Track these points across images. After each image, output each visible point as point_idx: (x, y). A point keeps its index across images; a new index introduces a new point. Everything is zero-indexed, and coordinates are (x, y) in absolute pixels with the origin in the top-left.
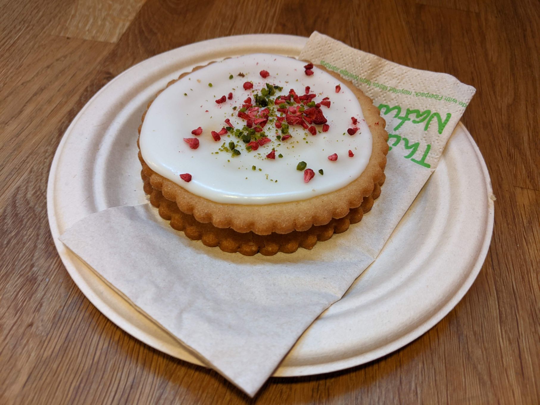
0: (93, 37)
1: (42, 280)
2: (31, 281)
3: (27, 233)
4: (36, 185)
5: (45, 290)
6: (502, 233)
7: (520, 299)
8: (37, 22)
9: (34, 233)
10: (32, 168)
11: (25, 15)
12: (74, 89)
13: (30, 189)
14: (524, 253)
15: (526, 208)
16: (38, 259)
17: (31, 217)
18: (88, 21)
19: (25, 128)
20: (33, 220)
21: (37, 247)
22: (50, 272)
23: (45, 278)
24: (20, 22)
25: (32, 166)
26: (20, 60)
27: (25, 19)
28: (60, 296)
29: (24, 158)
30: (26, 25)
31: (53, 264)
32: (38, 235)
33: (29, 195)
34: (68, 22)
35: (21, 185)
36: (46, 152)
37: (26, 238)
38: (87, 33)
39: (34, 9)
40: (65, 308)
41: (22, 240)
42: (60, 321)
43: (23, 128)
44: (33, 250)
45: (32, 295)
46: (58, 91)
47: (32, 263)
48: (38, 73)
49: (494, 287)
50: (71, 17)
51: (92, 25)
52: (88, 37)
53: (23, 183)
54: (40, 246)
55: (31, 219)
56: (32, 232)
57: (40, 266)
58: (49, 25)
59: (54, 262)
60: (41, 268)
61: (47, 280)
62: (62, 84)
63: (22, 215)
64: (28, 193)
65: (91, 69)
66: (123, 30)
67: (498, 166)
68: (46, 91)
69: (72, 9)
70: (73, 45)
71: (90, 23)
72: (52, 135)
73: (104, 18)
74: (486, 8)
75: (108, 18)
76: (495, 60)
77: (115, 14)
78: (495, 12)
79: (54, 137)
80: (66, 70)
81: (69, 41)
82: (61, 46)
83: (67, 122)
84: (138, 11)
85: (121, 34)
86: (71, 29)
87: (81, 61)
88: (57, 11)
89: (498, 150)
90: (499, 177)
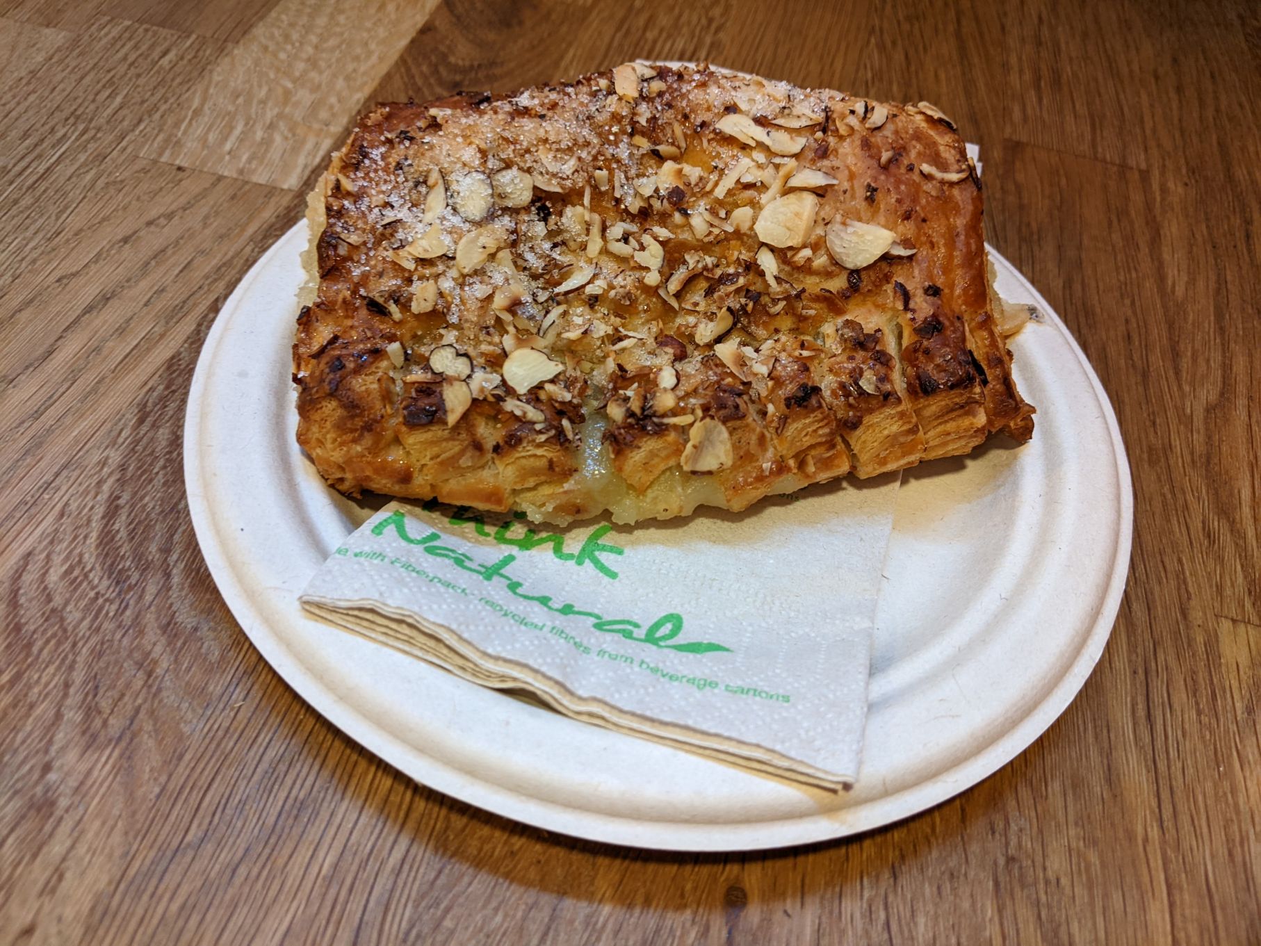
0: (241, 172)
1: (70, 807)
2: (39, 810)
3: (40, 678)
4: (71, 552)
5: (75, 834)
6: (1184, 735)
7: (1223, 909)
8: (108, 122)
9: (56, 679)
10: (67, 504)
11: (79, 101)
12: (184, 302)
13: (57, 559)
14: (1234, 791)
15: (1242, 673)
16: (63, 749)
17: (54, 635)
18: (232, 128)
19: (55, 397)
20: (59, 644)
21: (63, 716)
22: (92, 786)
23: (76, 803)
24: (67, 119)
25: (65, 499)
26: (57, 219)
27: (78, 112)
28: (110, 856)
29: (47, 478)
30: (81, 127)
31: (99, 766)
32: (67, 685)
33: (53, 577)
34: (183, 127)
35: (34, 549)
36: (103, 463)
37: (36, 690)
38: (227, 158)
39: (104, 86)
40: (122, 886)
41: (26, 695)
42: (106, 922)
43: (51, 397)
44: (53, 724)
45: (40, 848)
46: (146, 305)
47: (47, 758)
48: (99, 254)
49: (1162, 877)
50: (190, 113)
51: (241, 140)
52: (228, 171)
53: (40, 542)
54: (71, 714)
55: (53, 642)
56: (54, 675)
57: (66, 769)
58: (137, 132)
59: (103, 759)
60: (68, 774)
61: (81, 809)
62: (156, 288)
63: (32, 628)
64: (52, 570)
65: (231, 254)
66: (314, 156)
67: (1180, 561)
68: (114, 303)
69: (194, 93)
70: (191, 187)
71: (237, 132)
72: (120, 420)
73: (271, 124)
74: (1164, 160)
75: (281, 124)
76: (1180, 291)
77: (298, 115)
78: (1184, 171)
79: (125, 425)
80: (169, 252)
81: (181, 175)
82: (161, 189)
83: (161, 387)
84: (354, 113)
85: (310, 169)
86: (189, 145)
87: (207, 231)
88: (158, 95)
89: (1182, 520)
90: (1183, 591)
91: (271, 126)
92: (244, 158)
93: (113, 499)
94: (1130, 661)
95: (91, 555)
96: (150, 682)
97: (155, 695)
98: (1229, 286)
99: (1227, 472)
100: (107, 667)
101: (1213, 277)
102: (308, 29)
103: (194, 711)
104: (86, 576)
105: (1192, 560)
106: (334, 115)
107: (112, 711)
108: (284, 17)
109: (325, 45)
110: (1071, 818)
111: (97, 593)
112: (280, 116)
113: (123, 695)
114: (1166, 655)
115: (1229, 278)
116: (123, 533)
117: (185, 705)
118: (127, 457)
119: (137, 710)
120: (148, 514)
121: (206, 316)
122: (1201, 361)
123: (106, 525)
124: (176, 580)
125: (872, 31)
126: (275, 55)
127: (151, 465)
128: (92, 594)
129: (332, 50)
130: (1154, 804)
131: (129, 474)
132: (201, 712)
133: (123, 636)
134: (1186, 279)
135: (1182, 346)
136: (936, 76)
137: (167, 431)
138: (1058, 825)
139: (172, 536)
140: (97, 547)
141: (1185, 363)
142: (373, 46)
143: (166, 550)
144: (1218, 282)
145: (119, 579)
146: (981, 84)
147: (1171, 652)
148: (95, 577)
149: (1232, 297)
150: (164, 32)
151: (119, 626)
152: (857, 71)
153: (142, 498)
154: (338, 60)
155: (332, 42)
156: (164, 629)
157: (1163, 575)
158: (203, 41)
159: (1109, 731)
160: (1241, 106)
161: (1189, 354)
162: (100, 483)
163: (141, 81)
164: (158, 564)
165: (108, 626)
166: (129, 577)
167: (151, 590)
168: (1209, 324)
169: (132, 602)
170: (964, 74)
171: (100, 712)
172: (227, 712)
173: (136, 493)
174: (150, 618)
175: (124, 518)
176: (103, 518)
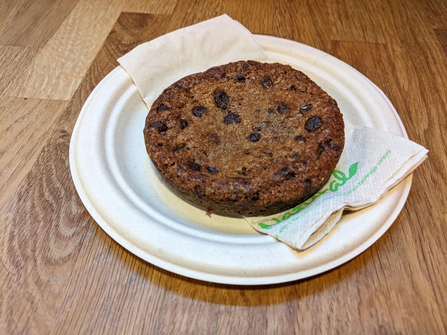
0: (49, 97)
12: (32, 150)
18: (44, 81)
34: (26, 82)
36: (7, 219)
38: (43, 92)
46: (17, 153)
50: (28, 77)
51: (47, 84)
52: (44, 97)
58: (8, 87)
62: (21, 146)
65: (48, 129)
66: (76, 86)
67: (425, 193)
68: (5, 154)
69: (28, 69)
70: (30, 105)
71: (45, 82)
72: (11, 201)
73: (58, 76)
74: (391, 39)
75: (62, 76)
76: (406, 88)
77: (68, 72)
78: (400, 42)
79: (14, 203)
80: (24, 131)
81: (26, 101)
82: (19, 108)
83: (26, 185)
84: (89, 67)
85: (74, 91)
86: (28, 89)
87: (38, 121)
88: (15, 72)
89: (423, 177)
90: (428, 205)
91: (58, 77)
92: (49, 91)
93: (12, 233)
94: (413, 237)
95: (5, 257)
96: (33, 306)
97: (35, 311)
98: (424, 83)
99: (437, 155)
100: (15, 302)
101: (417, 80)
102: (68, 39)
103: (51, 315)
104: (4, 266)
105: (430, 192)
106: (81, 70)
107: (19, 321)
108: (59, 36)
109: (75, 44)
110: (401, 305)
111: (9, 272)
112: (61, 73)
113: (22, 313)
114: (427, 232)
115: (423, 80)
116: (17, 246)
117: (47, 313)
118: (15, 215)
119: (29, 319)
120: (26, 237)
121: (41, 154)
122: (419, 113)
123: (10, 244)
124: (39, 262)
125: (276, 8)
126: (57, 51)
127: (25, 217)
128: (7, 273)
129: (78, 45)
130: (433, 294)
131: (17, 222)
132: (54, 315)
133: (21, 288)
134: (407, 83)
135: (411, 109)
136: (302, 21)
137: (30, 202)
138: (397, 309)
139: (35, 244)
140: (7, 253)
141: (413, 115)
142: (93, 42)
143: (34, 251)
144: (420, 82)
145: (17, 265)
146: (319, 21)
147: (428, 230)
148: (7, 266)
149: (426, 87)
150: (15, 48)
151: (19, 285)
152: (273, 23)
153: (23, 231)
154: (80, 49)
155: (78, 42)
156: (36, 283)
157: (420, 200)
158: (30, 49)
159: (410, 267)
160: (416, 15)
161: (414, 111)
162: (6, 227)
163: (8, 67)
164: (31, 257)
165: (14, 285)
166: (20, 264)
167: (30, 267)
168: (419, 98)
169: (23, 274)
170: (312, 19)
171: (14, 322)
172: (64, 314)
173: (20, 229)
174: (30, 280)
175: (16, 240)
176: (9, 241)
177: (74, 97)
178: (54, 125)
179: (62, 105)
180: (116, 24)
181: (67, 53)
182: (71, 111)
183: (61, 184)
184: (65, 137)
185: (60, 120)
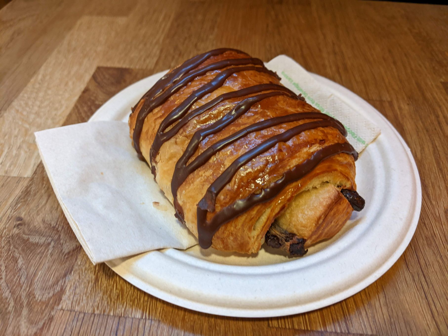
177: (35, 173)
178: (9, 211)
179: (21, 183)
180: (90, 80)
181: (32, 116)
182: (30, 191)
183: (10, 292)
184: (20, 227)
185: (17, 204)
